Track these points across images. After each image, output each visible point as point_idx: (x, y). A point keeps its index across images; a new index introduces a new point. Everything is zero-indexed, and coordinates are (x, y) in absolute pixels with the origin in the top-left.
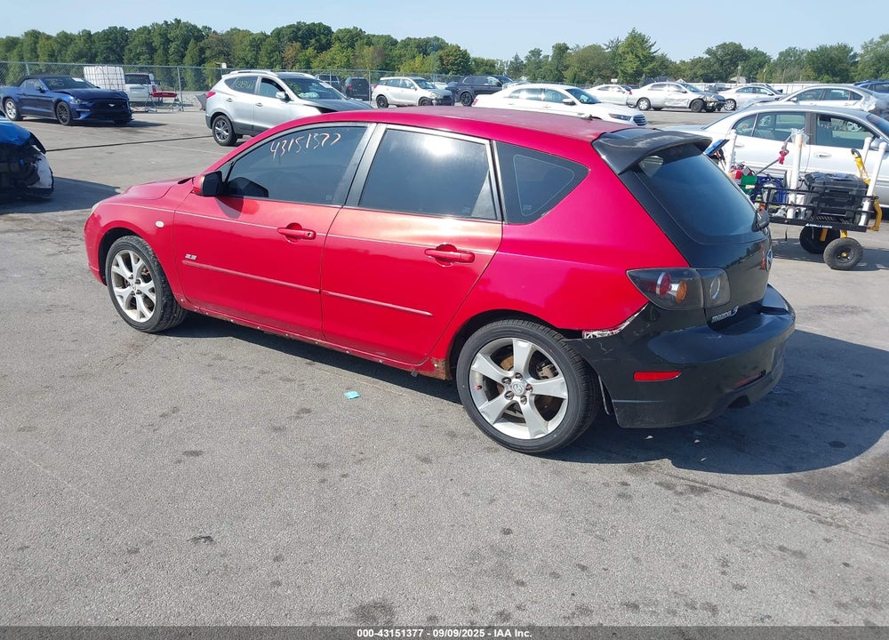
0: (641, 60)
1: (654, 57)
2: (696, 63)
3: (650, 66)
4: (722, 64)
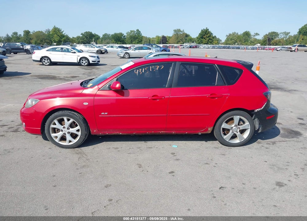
0: (60, 37)
1: (64, 36)
2: (78, 38)
3: (64, 39)
4: (87, 38)
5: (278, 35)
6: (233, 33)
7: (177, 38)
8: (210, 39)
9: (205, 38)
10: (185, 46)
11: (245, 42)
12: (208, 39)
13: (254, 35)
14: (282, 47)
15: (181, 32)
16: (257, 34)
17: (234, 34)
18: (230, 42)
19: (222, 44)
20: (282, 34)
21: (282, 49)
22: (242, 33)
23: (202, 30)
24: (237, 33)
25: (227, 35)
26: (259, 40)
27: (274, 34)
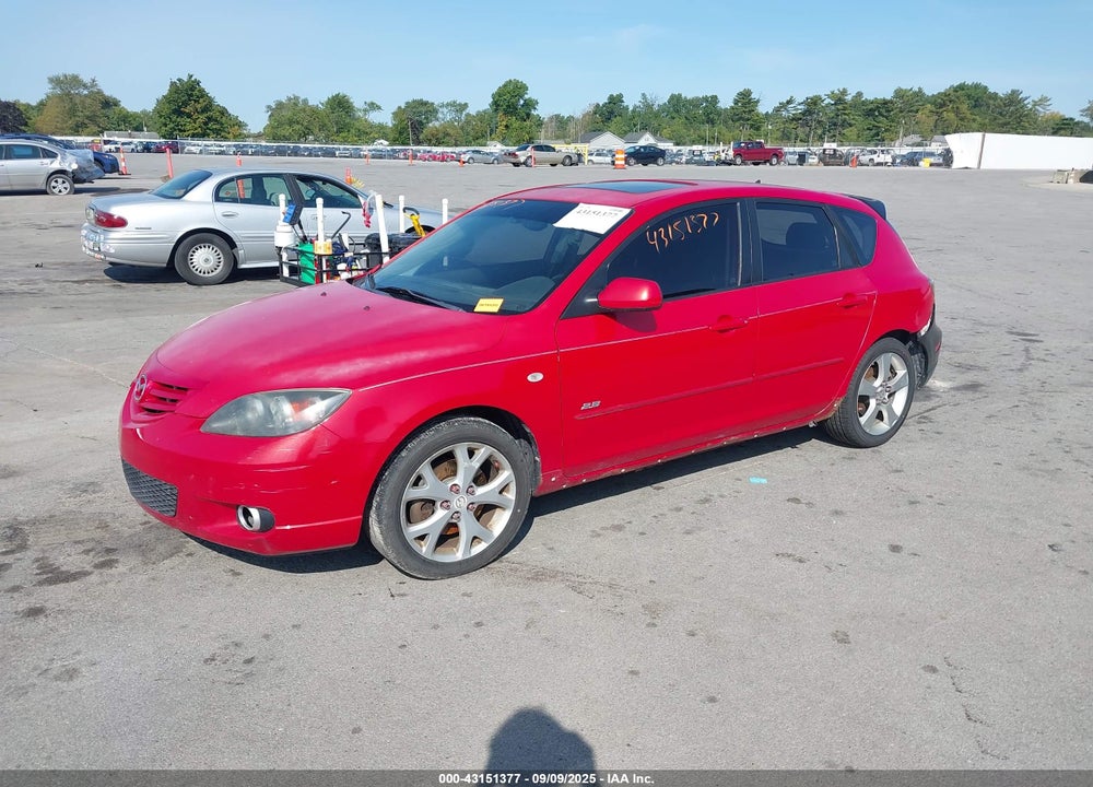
5: (436, 111)
6: (290, 99)
7: (72, 112)
8: (210, 119)
9: (189, 116)
10: (123, 144)
11: (339, 131)
12: (202, 118)
13: (365, 110)
14: (473, 152)
15: (85, 86)
16: (373, 106)
17: (294, 101)
18: (287, 131)
19: (258, 136)
20: (445, 110)
21: (476, 156)
22: (326, 99)
23: (173, 84)
24: (305, 101)
25: (269, 107)
26: (381, 127)
27: (423, 109)
